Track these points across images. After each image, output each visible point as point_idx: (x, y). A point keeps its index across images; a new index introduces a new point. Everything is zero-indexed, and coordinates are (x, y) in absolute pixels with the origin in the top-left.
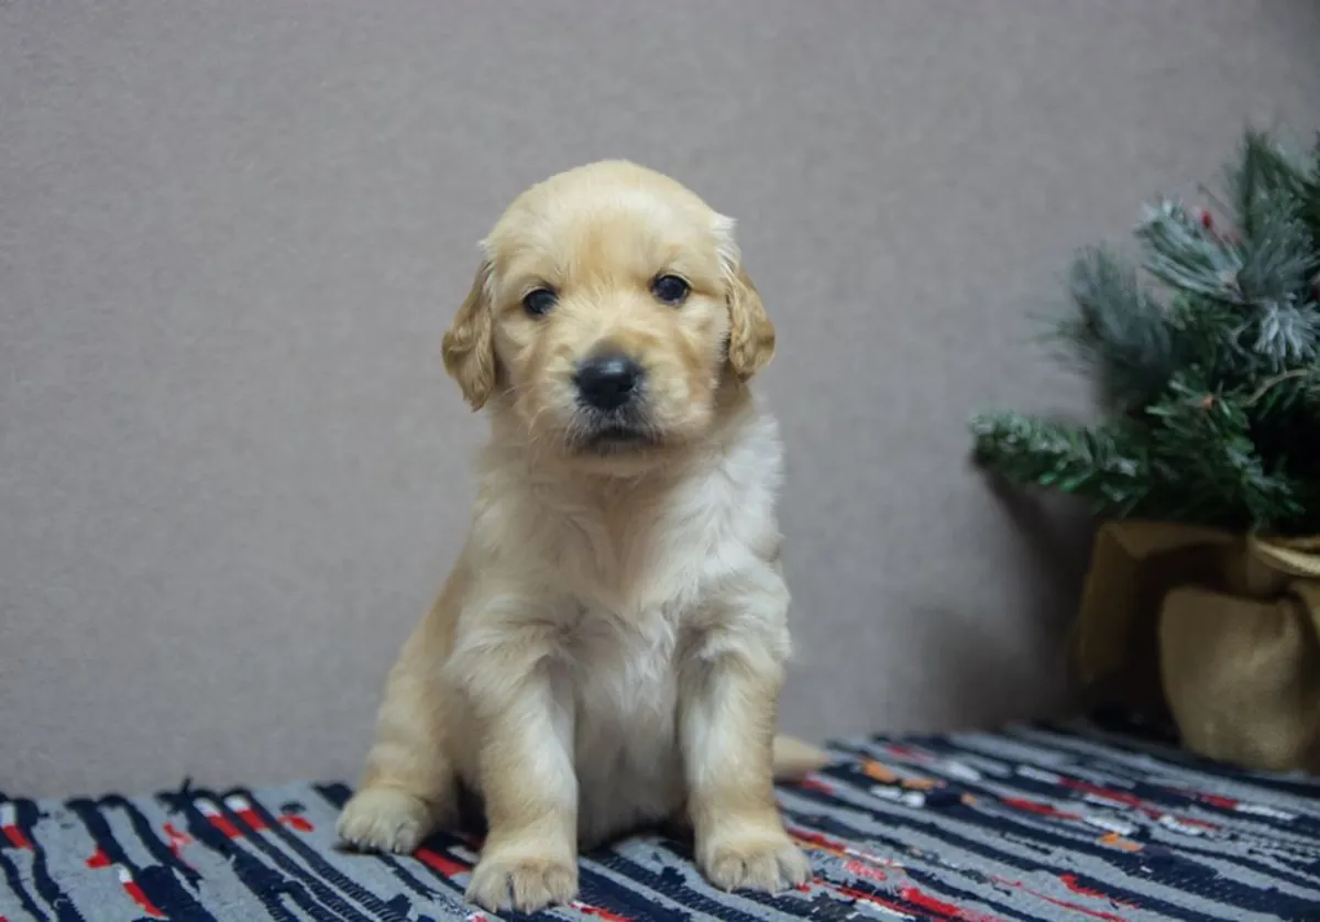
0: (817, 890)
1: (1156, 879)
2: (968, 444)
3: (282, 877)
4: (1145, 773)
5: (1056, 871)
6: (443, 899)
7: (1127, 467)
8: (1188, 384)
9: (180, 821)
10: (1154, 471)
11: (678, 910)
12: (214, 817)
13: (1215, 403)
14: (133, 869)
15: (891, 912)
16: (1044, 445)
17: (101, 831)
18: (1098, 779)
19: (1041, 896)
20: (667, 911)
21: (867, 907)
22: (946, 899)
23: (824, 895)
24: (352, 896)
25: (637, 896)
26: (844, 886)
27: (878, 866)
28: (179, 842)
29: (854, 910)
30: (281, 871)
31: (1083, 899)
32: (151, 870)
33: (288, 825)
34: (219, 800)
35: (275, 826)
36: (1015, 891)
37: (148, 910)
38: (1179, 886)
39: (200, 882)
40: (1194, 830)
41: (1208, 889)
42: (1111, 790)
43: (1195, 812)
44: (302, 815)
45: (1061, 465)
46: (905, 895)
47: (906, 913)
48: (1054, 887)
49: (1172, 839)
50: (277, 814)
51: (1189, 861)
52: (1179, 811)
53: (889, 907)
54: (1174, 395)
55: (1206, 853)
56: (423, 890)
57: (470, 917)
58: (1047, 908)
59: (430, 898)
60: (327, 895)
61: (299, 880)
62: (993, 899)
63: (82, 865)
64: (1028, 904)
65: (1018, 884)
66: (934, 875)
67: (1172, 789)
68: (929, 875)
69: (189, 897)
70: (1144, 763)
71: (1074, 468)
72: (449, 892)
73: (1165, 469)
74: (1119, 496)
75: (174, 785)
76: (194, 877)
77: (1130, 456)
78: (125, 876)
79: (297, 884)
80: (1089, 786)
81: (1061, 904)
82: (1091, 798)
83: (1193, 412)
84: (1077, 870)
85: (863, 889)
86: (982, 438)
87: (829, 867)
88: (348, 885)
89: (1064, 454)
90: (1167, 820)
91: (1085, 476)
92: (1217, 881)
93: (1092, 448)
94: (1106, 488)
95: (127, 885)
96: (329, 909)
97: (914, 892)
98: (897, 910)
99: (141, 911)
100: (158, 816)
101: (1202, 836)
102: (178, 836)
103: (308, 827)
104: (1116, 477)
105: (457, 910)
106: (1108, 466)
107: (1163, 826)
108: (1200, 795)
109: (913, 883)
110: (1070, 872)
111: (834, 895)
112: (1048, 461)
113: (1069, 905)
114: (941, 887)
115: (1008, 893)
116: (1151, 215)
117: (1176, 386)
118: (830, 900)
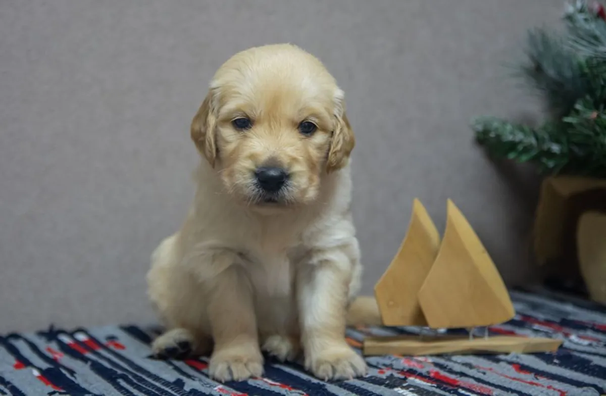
0: (388, 373)
1: (560, 365)
2: (470, 135)
3: (116, 372)
4: (568, 313)
5: (510, 363)
6: (200, 380)
7: (556, 148)
8: (585, 106)
9: (54, 346)
10: (571, 151)
11: (319, 383)
12: (70, 344)
13: (598, 116)
14: (39, 369)
15: (425, 383)
16: (510, 138)
17: (14, 351)
18: (541, 316)
19: (501, 375)
20: (314, 384)
21: (413, 381)
22: (453, 377)
23: (392, 375)
24: (154, 380)
25: (297, 378)
26: (402, 371)
27: (420, 362)
28: (57, 356)
29: (407, 382)
30: (115, 369)
31: (522, 375)
32: (48, 370)
33: (112, 347)
34: (71, 335)
35: (105, 348)
36: (488, 373)
37: (53, 388)
38: (571, 369)
39: (75, 375)
40: (586, 342)
41: (586, 370)
42: (548, 323)
43: (590, 333)
44: (118, 342)
45: (520, 148)
46: (432, 375)
47: (432, 383)
48: (508, 370)
49: (573, 346)
50: (104, 341)
51: (579, 357)
52: (581, 333)
53: (424, 381)
54: (577, 112)
55: (589, 353)
56: (189, 376)
57: (216, 388)
58: (503, 380)
59: (194, 380)
60: (141, 380)
61: (125, 373)
62: (476, 376)
63: (12, 368)
64: (493, 379)
65: (491, 369)
66: (447, 366)
67: (581, 322)
68: (445, 365)
69: (73, 382)
70: (569, 308)
71: (527, 149)
72: (203, 378)
73: (576, 149)
74: (551, 164)
75: (45, 327)
76: (72, 372)
77: (557, 141)
78: (36, 373)
79: (124, 375)
80: (537, 321)
81: (510, 378)
82: (536, 326)
83: (588, 121)
84: (521, 362)
85: (412, 372)
86: (478, 133)
87: (394, 363)
88: (150, 375)
89: (520, 142)
90: (573, 337)
91: (534, 153)
92: (591, 366)
93: (537, 139)
94: (544, 160)
95: (38, 377)
96: (144, 386)
97: (437, 373)
98: (428, 382)
99: (50, 388)
100: (42, 344)
101: (590, 345)
102: (56, 353)
103: (122, 347)
104: (549, 154)
105: (208, 386)
106: (545, 147)
107: (570, 341)
108: (594, 325)
109: (437, 369)
110: (518, 364)
111: (396, 375)
112: (513, 146)
113: (514, 379)
114: (451, 371)
115: (484, 373)
116: (570, 9)
117: (578, 106)
118: (395, 378)
